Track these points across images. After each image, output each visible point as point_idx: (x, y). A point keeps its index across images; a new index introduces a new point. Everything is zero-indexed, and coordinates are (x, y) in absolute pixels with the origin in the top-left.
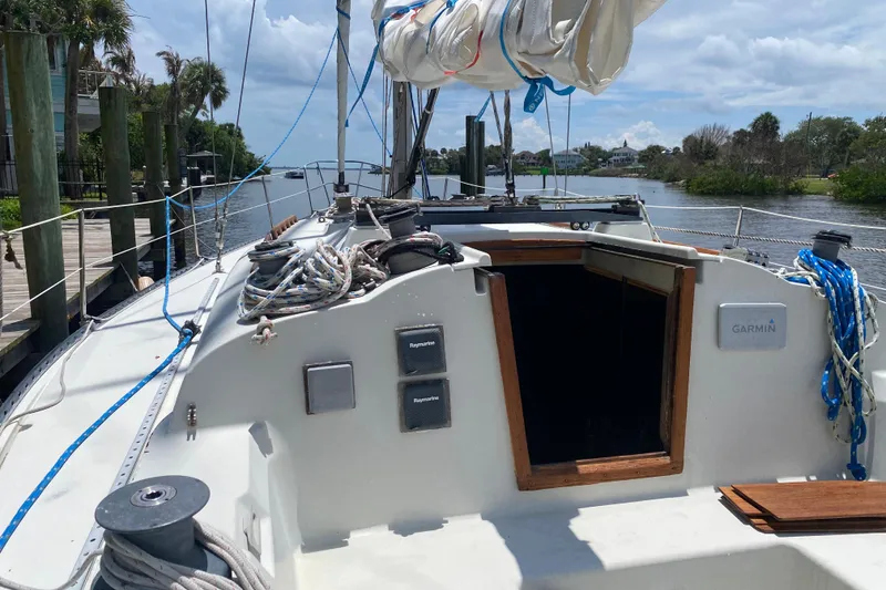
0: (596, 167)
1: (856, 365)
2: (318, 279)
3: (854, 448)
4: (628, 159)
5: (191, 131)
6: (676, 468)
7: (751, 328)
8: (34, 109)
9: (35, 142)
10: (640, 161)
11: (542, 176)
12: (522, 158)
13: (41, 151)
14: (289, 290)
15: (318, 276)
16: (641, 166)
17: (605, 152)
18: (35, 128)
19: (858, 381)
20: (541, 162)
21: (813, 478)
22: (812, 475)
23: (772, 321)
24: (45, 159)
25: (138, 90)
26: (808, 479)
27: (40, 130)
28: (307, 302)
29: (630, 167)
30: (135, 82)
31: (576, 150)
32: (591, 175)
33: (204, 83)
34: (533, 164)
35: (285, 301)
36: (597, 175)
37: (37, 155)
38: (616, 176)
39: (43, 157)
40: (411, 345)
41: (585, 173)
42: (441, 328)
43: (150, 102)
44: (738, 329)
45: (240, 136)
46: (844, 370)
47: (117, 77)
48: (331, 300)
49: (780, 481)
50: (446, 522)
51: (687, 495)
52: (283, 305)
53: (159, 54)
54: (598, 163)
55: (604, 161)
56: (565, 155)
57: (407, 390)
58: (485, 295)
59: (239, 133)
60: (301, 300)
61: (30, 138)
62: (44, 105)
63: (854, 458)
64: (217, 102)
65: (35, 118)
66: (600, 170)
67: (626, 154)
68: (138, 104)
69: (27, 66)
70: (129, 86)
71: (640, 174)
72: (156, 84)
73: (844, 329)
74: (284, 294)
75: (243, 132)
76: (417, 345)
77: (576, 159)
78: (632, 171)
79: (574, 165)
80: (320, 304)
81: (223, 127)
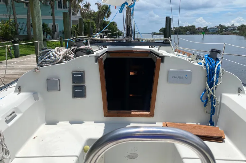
0: (222, 32)
1: (213, 91)
2: (52, 57)
3: (211, 116)
4: (233, 29)
5: (104, 24)
6: (152, 115)
7: (179, 77)
8: (36, 18)
9: (37, 26)
10: (238, 30)
11: (203, 35)
12: (198, 29)
13: (38, 28)
14: (46, 60)
15: (52, 56)
16: (238, 31)
17: (226, 27)
18: (37, 23)
19: (213, 96)
20: (204, 31)
21: (199, 124)
22: (199, 123)
23: (186, 76)
24: (39, 31)
25: (90, 13)
26: (197, 124)
27: (38, 23)
28: (50, 63)
29: (234, 32)
30: (90, 11)
31: (216, 27)
32: (220, 34)
33: (105, 11)
34: (202, 31)
35: (44, 62)
36: (222, 34)
37: (37, 30)
38: (229, 34)
39: (39, 30)
40: (75, 76)
41: (219, 34)
42: (84, 72)
43: (94, 17)
44: (173, 77)
45: (116, 25)
46: (209, 92)
47: (85, 10)
48: (55, 63)
49: (187, 123)
50: (84, 122)
51: (155, 124)
52: (44, 64)
53: (96, 4)
54: (223, 30)
55: (225, 30)
56: (212, 29)
57: (74, 87)
58: (97, 64)
59: (116, 24)
60: (48, 62)
61: (36, 25)
62: (39, 17)
63: (211, 119)
64: (108, 16)
65: (36, 20)
66: (223, 33)
67: (232, 28)
68: (90, 17)
69: (34, 7)
70: (88, 13)
71: (237, 34)
72: (95, 12)
73: (210, 79)
74: (44, 61)
75: (117, 24)
76: (76, 76)
77: (216, 29)
78: (234, 33)
79: (215, 31)
80: (52, 64)
81: (112, 23)
